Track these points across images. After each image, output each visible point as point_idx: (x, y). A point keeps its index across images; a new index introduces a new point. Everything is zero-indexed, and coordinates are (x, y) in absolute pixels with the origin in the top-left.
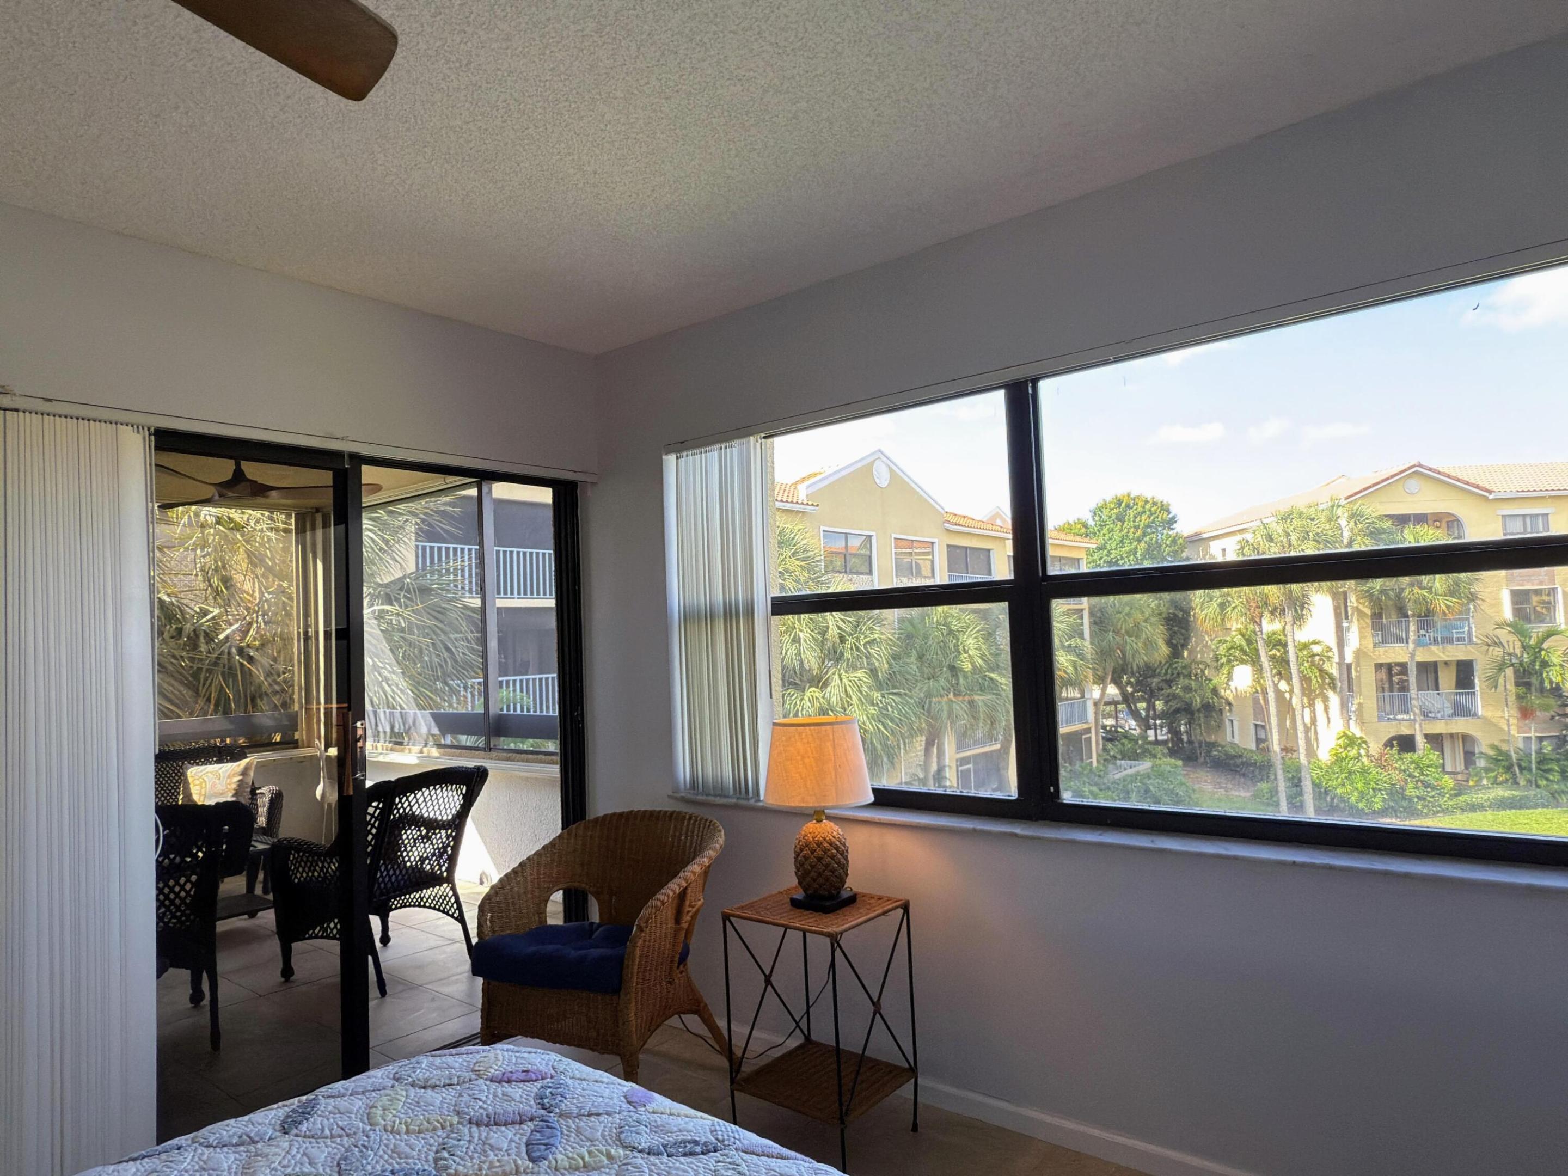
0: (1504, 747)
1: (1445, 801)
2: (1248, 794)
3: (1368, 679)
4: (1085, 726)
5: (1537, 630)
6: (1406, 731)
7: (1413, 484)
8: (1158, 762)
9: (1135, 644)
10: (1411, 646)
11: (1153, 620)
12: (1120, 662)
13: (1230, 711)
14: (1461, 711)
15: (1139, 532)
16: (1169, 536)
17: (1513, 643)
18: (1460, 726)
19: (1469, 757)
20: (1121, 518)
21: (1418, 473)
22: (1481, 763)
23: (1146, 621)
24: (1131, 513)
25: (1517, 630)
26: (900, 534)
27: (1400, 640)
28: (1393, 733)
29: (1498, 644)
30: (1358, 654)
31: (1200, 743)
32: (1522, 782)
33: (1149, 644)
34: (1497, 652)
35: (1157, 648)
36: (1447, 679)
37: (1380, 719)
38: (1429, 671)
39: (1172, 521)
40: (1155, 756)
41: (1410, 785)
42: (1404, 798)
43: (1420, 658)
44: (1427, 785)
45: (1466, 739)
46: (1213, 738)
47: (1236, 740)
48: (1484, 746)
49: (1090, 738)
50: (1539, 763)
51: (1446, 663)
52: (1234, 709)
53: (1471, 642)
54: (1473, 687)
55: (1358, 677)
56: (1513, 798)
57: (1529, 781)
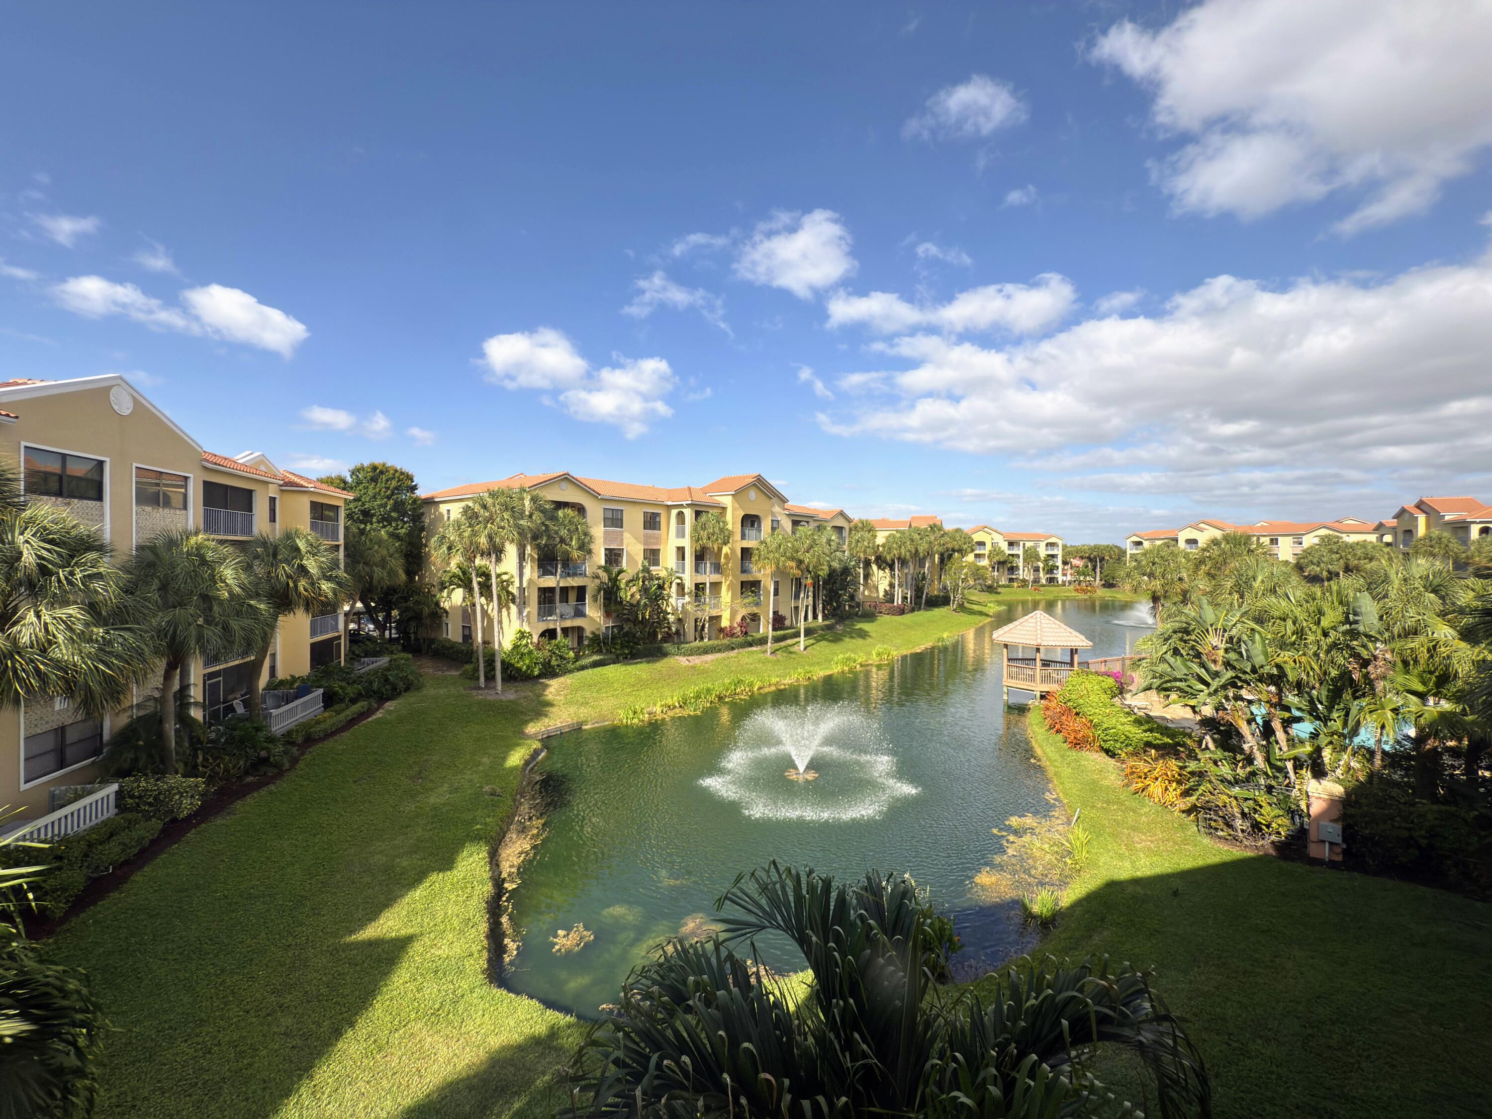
0: (597, 633)
1: (570, 666)
2: (458, 673)
3: (533, 597)
4: (336, 634)
5: (615, 570)
6: (552, 626)
7: (564, 485)
8: (395, 657)
9: (378, 573)
10: (558, 577)
11: (396, 555)
12: (367, 585)
13: (447, 617)
14: (579, 613)
15: (389, 492)
16: (411, 498)
17: (604, 576)
18: (578, 622)
19: (580, 639)
21: (566, 479)
22: (586, 643)
23: (390, 556)
24: (384, 478)
25: (606, 569)
26: (143, 464)
27: (552, 575)
28: (545, 628)
29: (598, 577)
30: (530, 581)
31: (424, 640)
32: (604, 651)
33: (392, 573)
34: (597, 581)
35: (397, 575)
36: (572, 596)
37: (539, 620)
38: (565, 590)
39: (414, 488)
40: (392, 653)
41: (554, 658)
42: (550, 667)
43: (561, 585)
44: (561, 657)
45: (580, 629)
46: (433, 636)
47: (450, 637)
48: (588, 633)
49: (340, 643)
50: (612, 639)
51: (573, 587)
52: (449, 615)
53: (585, 575)
54: (585, 600)
55: (529, 596)
56: (600, 660)
57: (607, 650)
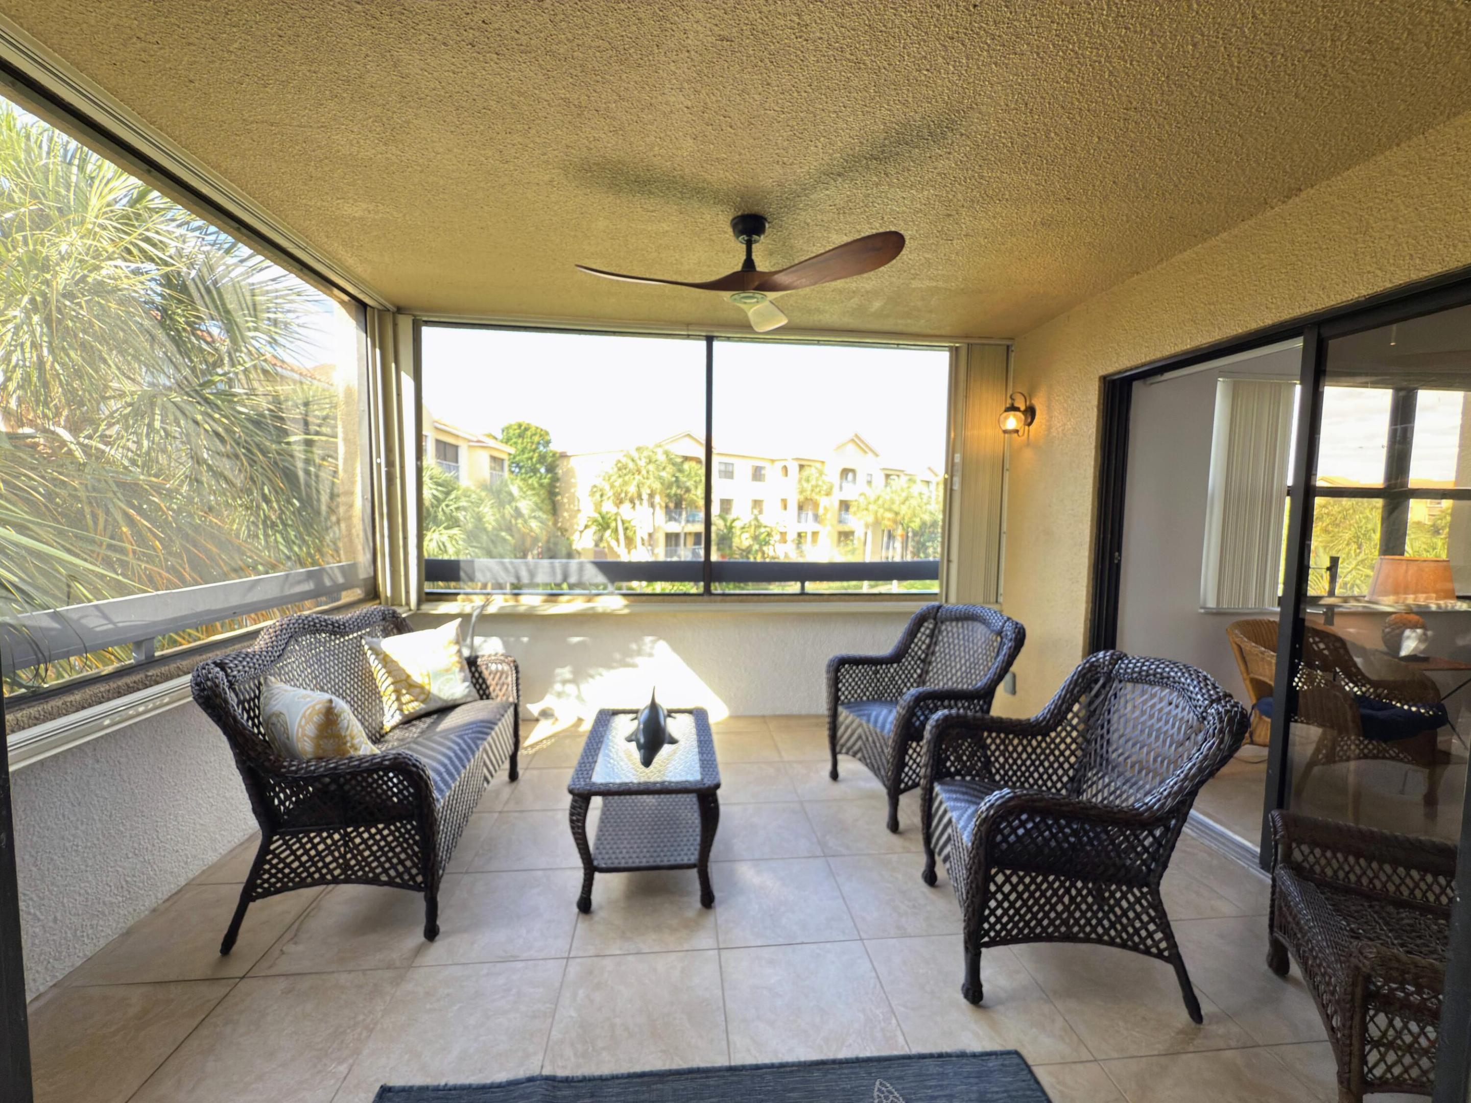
10: (683, 523)
15: (533, 446)
16: (548, 451)
20: (520, 436)
21: (689, 435)
24: (528, 434)
27: (676, 521)
30: (659, 527)
34: (714, 528)
39: (550, 443)
43: (685, 530)
55: (657, 539)
